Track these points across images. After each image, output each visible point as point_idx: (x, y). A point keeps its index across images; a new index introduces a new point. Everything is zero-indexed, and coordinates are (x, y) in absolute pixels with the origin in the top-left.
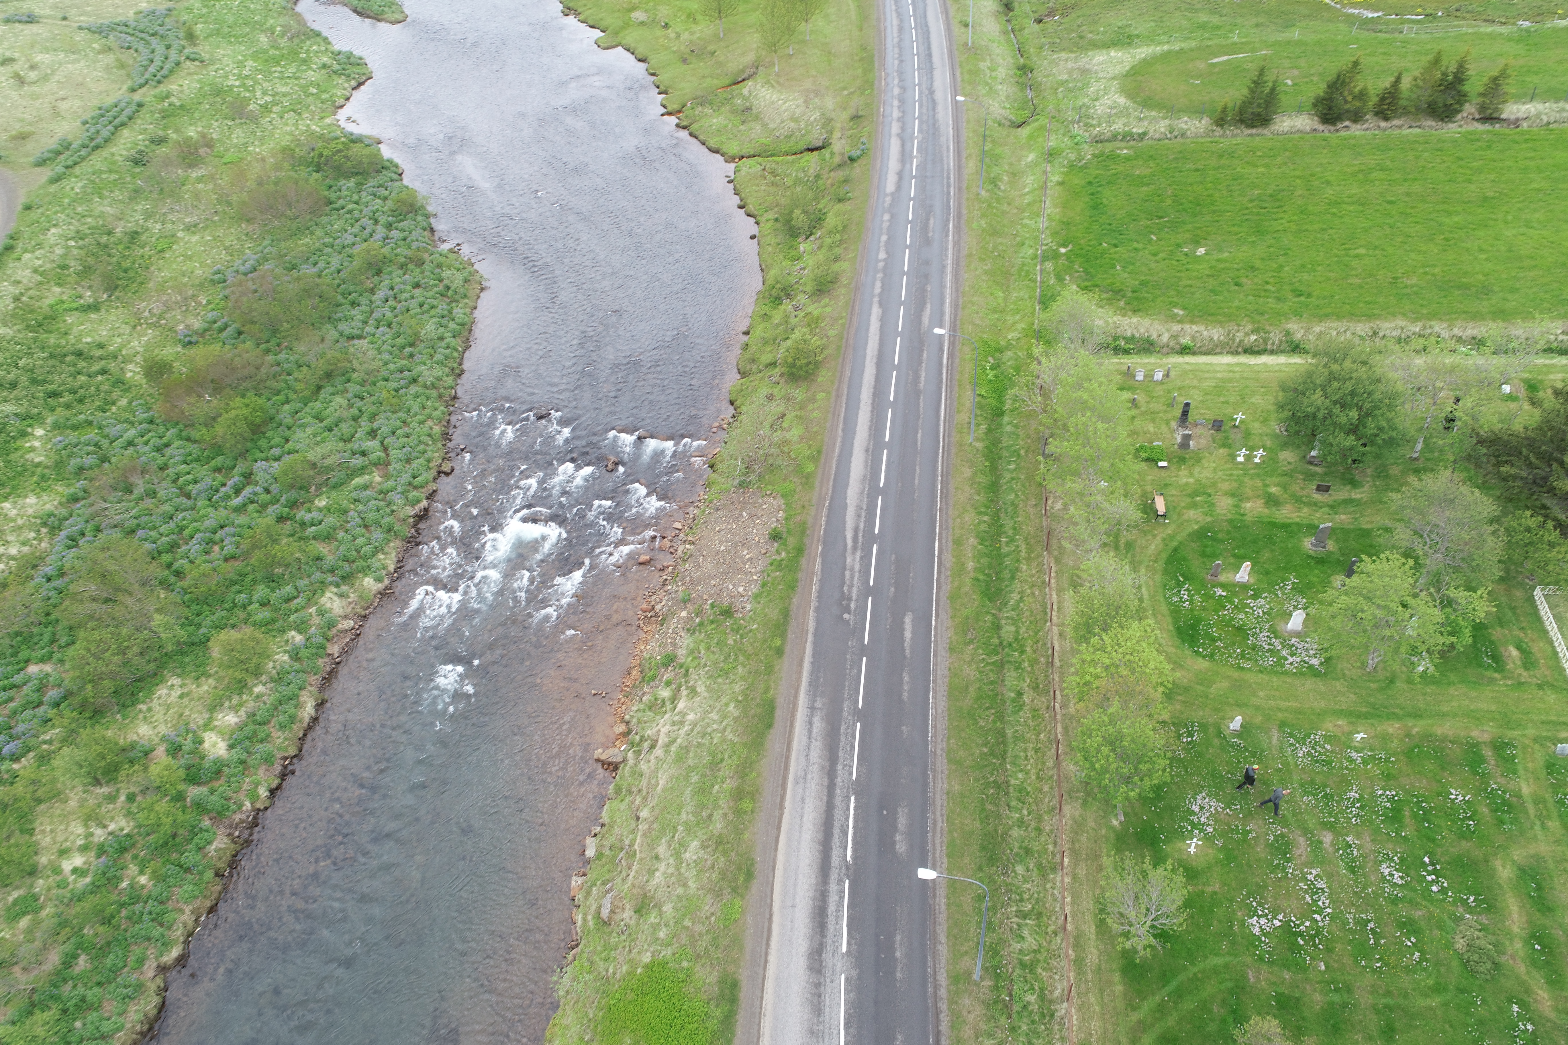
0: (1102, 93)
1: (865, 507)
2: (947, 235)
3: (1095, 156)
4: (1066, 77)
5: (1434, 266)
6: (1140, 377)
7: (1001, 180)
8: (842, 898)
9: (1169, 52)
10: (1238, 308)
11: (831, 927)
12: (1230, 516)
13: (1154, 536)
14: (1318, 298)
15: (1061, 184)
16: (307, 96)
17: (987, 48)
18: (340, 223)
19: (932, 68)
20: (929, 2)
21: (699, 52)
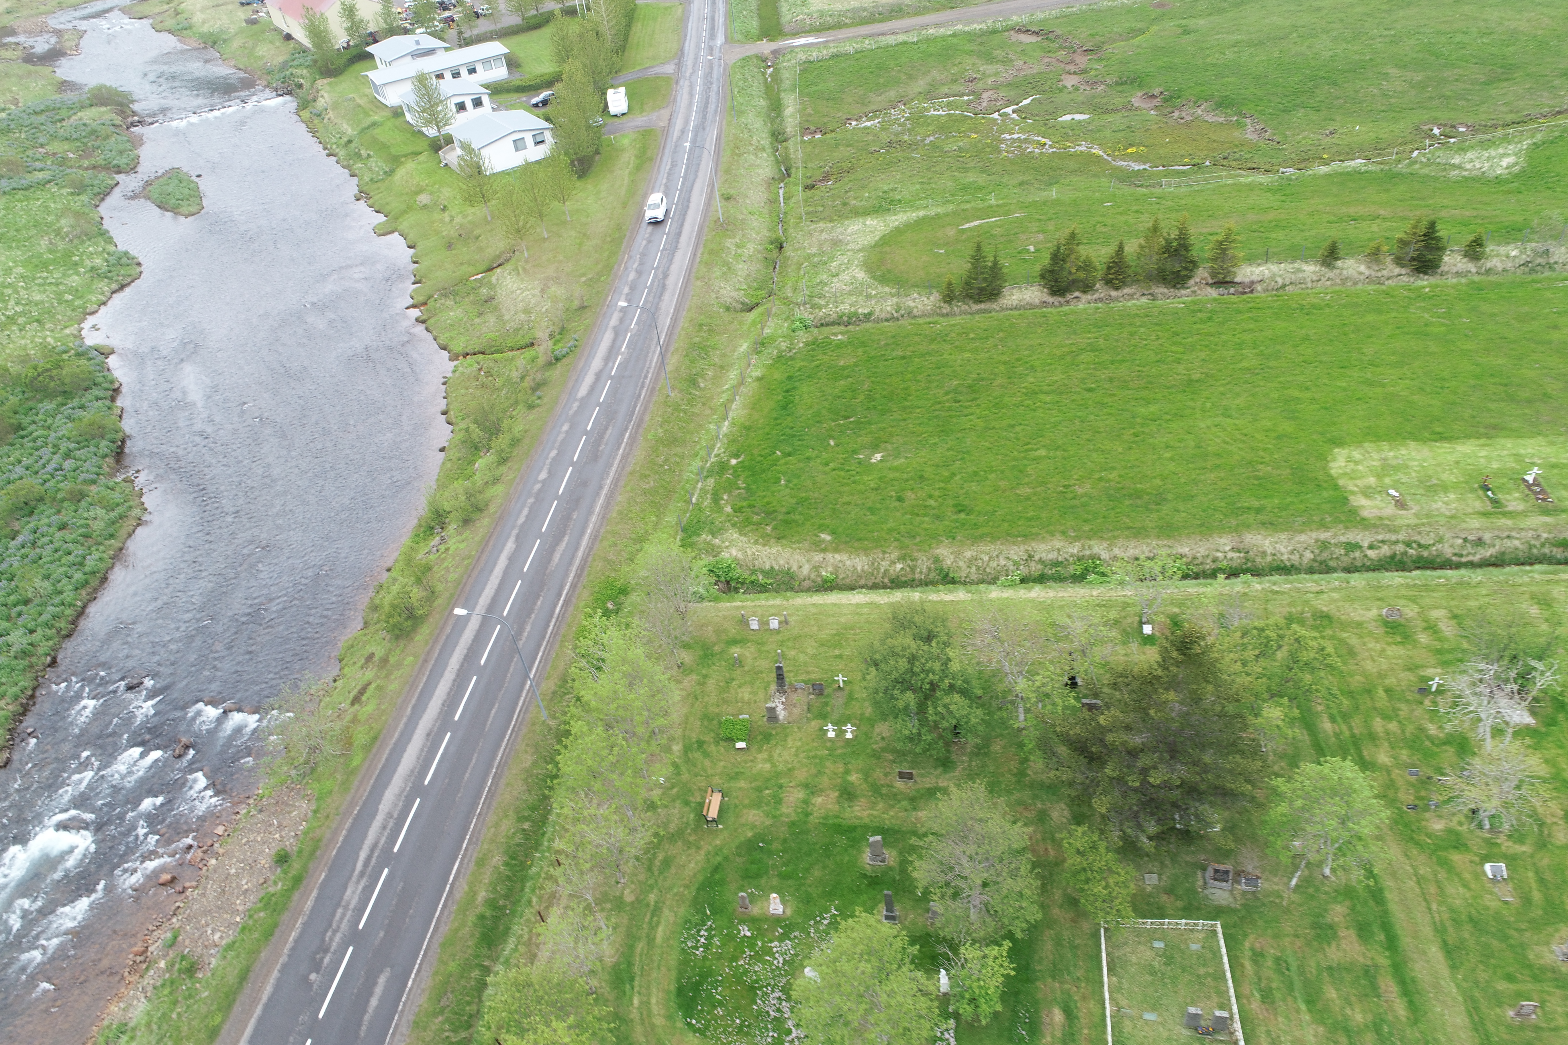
0: (843, 267)
1: (395, 816)
2: (618, 448)
3: (807, 344)
4: (814, 250)
5: (1113, 468)
6: (754, 625)
7: (703, 376)
9: (924, 218)
10: (890, 531)
12: (794, 817)
13: (699, 848)
14: (980, 513)
15: (759, 379)
16: (60, 303)
17: (743, 221)
18: (17, 454)
19: (676, 248)
20: (701, 174)
21: (466, 236)
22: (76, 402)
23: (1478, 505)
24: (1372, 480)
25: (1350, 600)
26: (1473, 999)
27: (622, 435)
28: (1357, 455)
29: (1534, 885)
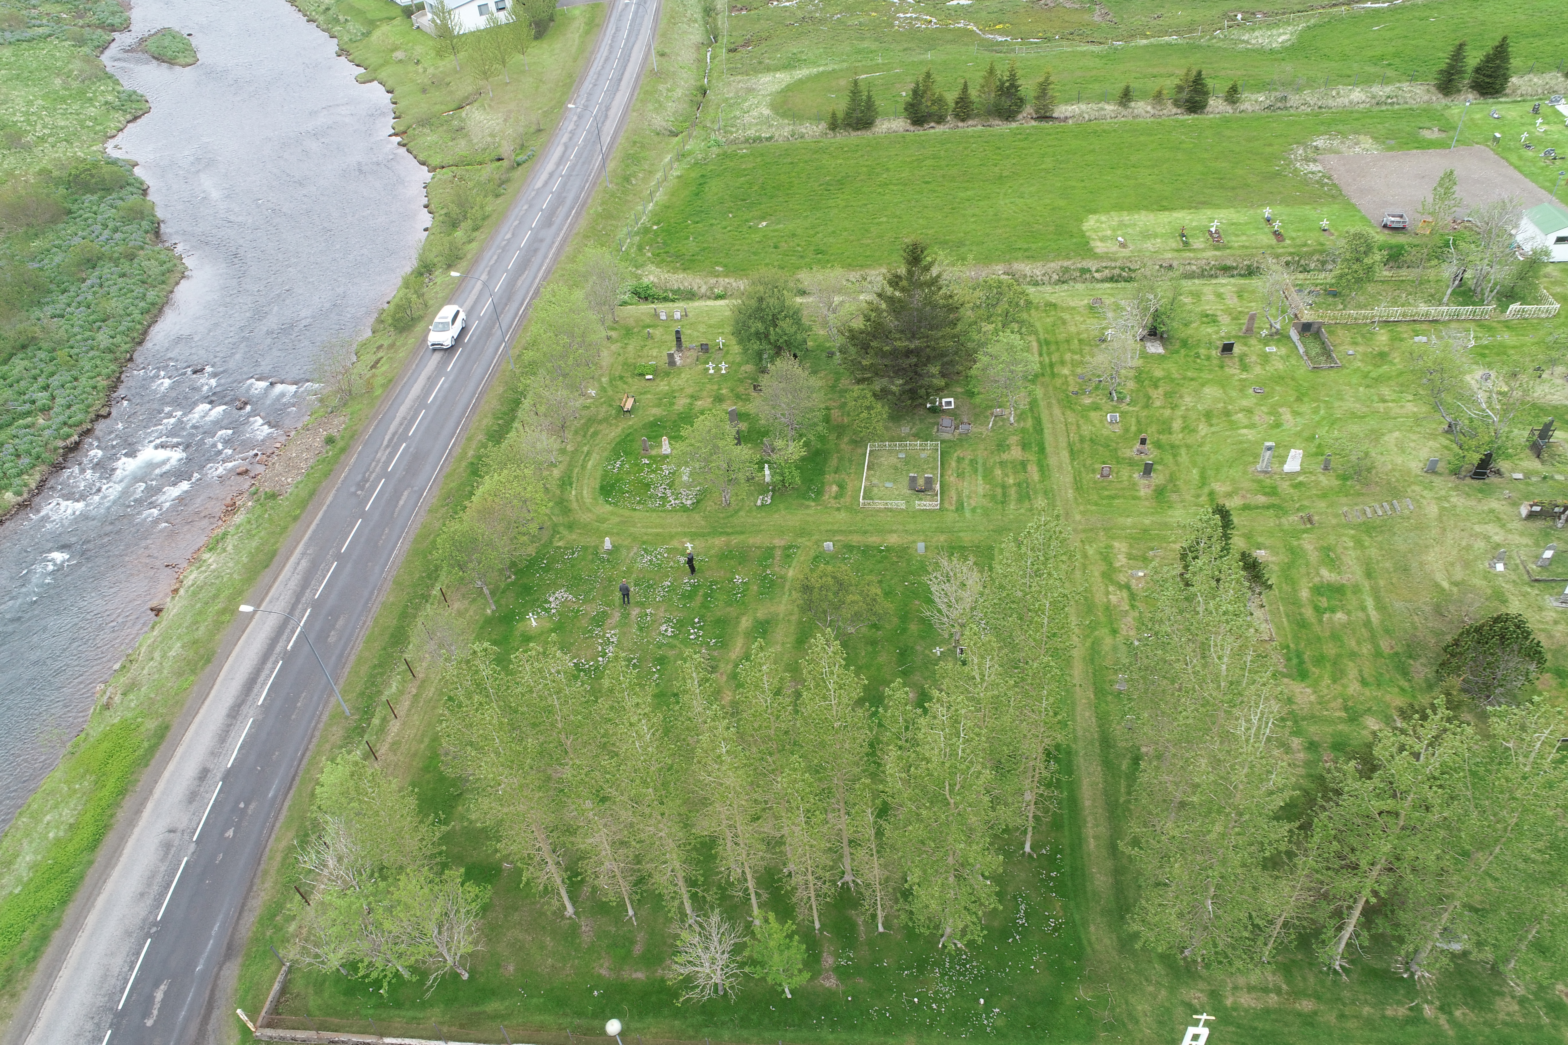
0: (754, 106)
1: (409, 418)
2: (567, 219)
3: (718, 155)
4: (731, 95)
6: (663, 317)
7: (635, 177)
8: (272, 672)
9: (823, 72)
11: (255, 690)
13: (618, 425)
14: (832, 255)
15: (678, 177)
16: (83, 127)
17: (674, 73)
18: (73, 228)
19: (617, 89)
20: (640, 37)
21: (438, 83)
22: (114, 195)
23: (1174, 245)
24: (1109, 233)
25: (1072, 296)
26: (1080, 472)
27: (570, 211)
28: (1103, 218)
29: (1133, 424)
